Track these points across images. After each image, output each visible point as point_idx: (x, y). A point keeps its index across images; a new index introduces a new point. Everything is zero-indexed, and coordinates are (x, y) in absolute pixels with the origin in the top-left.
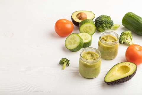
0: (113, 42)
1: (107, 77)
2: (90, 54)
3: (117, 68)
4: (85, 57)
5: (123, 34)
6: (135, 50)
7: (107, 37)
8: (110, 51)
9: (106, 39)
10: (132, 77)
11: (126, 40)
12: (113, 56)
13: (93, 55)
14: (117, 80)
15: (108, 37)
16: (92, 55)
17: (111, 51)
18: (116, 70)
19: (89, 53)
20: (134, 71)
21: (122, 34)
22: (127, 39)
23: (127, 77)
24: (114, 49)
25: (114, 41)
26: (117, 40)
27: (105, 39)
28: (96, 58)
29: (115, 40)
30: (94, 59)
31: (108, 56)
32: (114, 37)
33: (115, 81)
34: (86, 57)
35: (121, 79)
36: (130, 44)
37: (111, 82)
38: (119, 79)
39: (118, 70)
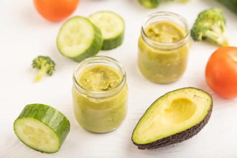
0: (174, 39)
1: (140, 129)
2: (101, 72)
3: (164, 105)
4: (86, 80)
5: (202, 17)
6: (229, 61)
7: (160, 26)
8: (167, 63)
9: (156, 31)
10: (200, 129)
11: (208, 33)
12: (175, 75)
13: (108, 74)
14: (164, 139)
15: (164, 28)
16: (105, 77)
17: (169, 65)
18: (163, 111)
19: (97, 70)
20: (206, 113)
21: (199, 16)
22: (211, 30)
23: (188, 130)
24: (178, 59)
25: (176, 36)
26: (185, 35)
27: (154, 33)
28: (115, 83)
29: (181, 37)
30: (109, 86)
31: (162, 76)
32: (178, 27)
33: (158, 141)
34: (88, 81)
35: (172, 136)
36: (220, 40)
37: (147, 144)
38: (169, 137)
39: (166, 110)
